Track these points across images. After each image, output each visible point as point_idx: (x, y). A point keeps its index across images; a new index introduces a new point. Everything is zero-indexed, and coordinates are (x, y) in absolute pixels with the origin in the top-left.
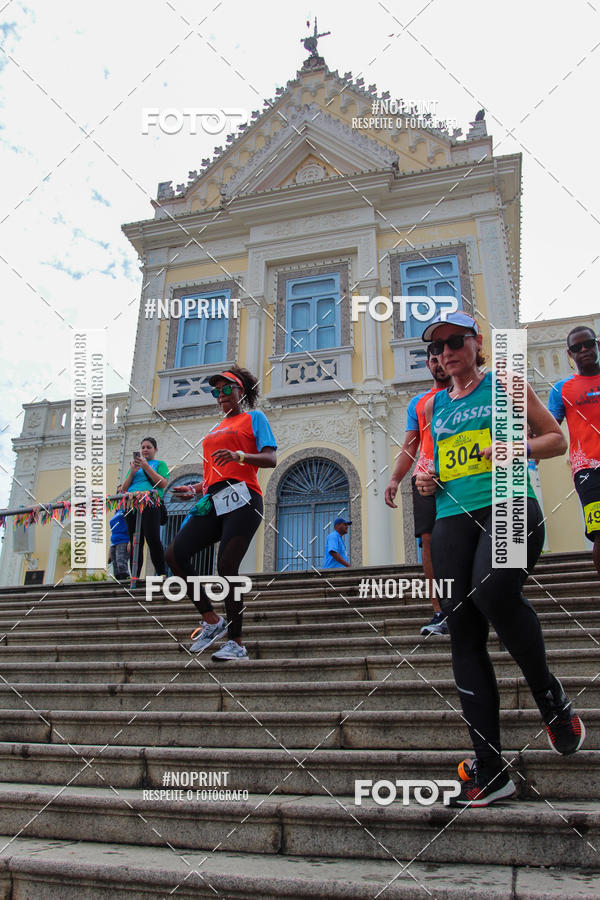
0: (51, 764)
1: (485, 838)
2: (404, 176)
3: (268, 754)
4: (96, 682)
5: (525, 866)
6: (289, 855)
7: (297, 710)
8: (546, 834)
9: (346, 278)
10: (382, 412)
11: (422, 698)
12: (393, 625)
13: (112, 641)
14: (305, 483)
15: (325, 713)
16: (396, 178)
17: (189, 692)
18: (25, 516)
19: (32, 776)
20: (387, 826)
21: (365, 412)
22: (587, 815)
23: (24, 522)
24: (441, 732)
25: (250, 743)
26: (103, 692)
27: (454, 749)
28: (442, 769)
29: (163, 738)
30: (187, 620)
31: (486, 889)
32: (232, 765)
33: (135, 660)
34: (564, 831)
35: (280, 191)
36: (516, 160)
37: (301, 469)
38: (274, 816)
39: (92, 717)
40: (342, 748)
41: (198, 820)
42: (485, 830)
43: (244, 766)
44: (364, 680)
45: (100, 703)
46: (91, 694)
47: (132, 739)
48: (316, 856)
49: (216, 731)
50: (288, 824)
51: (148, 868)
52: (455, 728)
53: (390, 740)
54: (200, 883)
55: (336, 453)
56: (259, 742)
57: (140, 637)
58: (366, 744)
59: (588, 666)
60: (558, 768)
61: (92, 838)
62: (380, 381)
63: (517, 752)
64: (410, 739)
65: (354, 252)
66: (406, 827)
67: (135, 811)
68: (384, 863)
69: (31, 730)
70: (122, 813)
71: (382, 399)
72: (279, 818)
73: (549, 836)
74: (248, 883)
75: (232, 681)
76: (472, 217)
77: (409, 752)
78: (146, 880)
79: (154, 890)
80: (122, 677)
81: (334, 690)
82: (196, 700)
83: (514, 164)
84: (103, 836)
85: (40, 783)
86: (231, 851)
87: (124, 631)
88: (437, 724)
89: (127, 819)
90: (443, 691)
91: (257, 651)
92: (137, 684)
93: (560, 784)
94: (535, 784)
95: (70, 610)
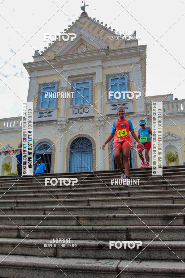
1: (114, 251)
2: (111, 51)
4: (7, 206)
5: (124, 259)
6: (58, 257)
7: (67, 215)
9: (92, 82)
10: (103, 123)
11: (103, 211)
12: (98, 189)
13: (14, 194)
14: (79, 145)
16: (108, 51)
17: (35, 209)
20: (86, 248)
21: (97, 124)
25: (51, 224)
26: (9, 209)
27: (110, 226)
28: (105, 232)
29: (26, 223)
30: (37, 187)
31: (110, 266)
32: (44, 231)
33: (20, 200)
35: (73, 54)
36: (145, 47)
37: (78, 140)
39: (4, 217)
40: (78, 226)
41: (32, 247)
42: (114, 249)
43: (48, 231)
44: (87, 205)
45: (8, 213)
46: (6, 210)
48: (65, 257)
49: (41, 221)
51: (14, 261)
52: (111, 220)
53: (92, 223)
54: (29, 265)
55: (88, 136)
56: (54, 224)
57: (23, 193)
58: (85, 225)
59: (153, 201)
60: (138, 231)
62: (102, 114)
63: (126, 227)
65: (95, 74)
66: (92, 248)
67: (14, 245)
68: (85, 259)
70: (10, 245)
71: (103, 119)
73: (131, 251)
74: (43, 265)
76: (131, 64)
77: (95, 227)
78: (14, 265)
79: (16, 268)
80: (16, 205)
81: (77, 208)
82: (37, 211)
83: (144, 48)
84: (4, 252)
86: (41, 256)
87: (18, 191)
88: (106, 219)
89: (11, 247)
90: (109, 209)
91: (57, 197)
92: (20, 207)
93: (138, 236)
94: (131, 236)
95: (2, 184)
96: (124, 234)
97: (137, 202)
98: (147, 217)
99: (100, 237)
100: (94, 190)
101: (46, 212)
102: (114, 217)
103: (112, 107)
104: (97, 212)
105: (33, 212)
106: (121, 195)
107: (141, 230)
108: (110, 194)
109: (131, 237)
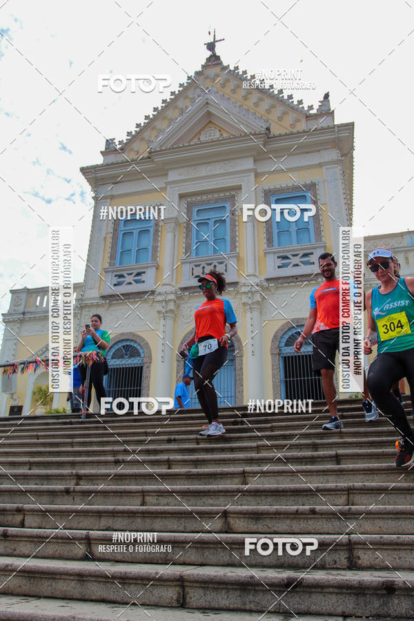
0: (23, 543)
1: (324, 596)
2: (274, 137)
3: (174, 536)
4: (56, 484)
5: (352, 617)
6: (188, 608)
7: (196, 505)
8: (367, 594)
9: (233, 205)
10: (257, 298)
11: (282, 498)
12: (264, 446)
13: (68, 456)
15: (215, 508)
16: (268, 138)
17: (121, 492)
18: (9, 368)
19: (10, 551)
20: (257, 588)
21: (245, 299)
22: (394, 581)
23: (9, 372)
24: (295, 522)
25: (163, 528)
26: (61, 492)
29: (102, 525)
33: (84, 469)
34: (379, 592)
35: (190, 146)
36: (350, 127)
38: (178, 580)
39: (52, 509)
40: (226, 532)
41: (125, 583)
42: (324, 591)
44: (242, 484)
45: (58, 500)
46: (53, 493)
47: (80, 525)
48: (207, 609)
49: (139, 520)
50: (187, 586)
51: (89, 617)
52: (304, 519)
53: (260, 527)
57: (88, 453)
58: (243, 530)
59: (397, 476)
61: (50, 595)
62: (256, 276)
63: (347, 536)
64: (274, 526)
65: (239, 188)
67: (81, 577)
68: (254, 614)
69: (10, 518)
70: (72, 578)
71: (258, 289)
72: (181, 582)
73: (368, 596)
75: (151, 485)
76: (320, 165)
80: (74, 482)
81: (221, 491)
82: (126, 497)
83: (349, 129)
84: (58, 594)
85: (15, 556)
86: (148, 605)
87: (76, 449)
88: (292, 516)
89: (75, 582)
90: (297, 493)
91: (169, 463)
92: (85, 486)
93: (377, 558)
94: (359, 558)
95: (39, 433)
96: (342, 553)
97: (360, 477)
98: (393, 514)
99: (283, 561)
100: (254, 448)
101: (148, 499)
102: (313, 512)
103: (280, 262)
104: (268, 499)
105: (117, 500)
106: (319, 460)
107: (384, 544)
108: (294, 459)
109: (360, 562)
